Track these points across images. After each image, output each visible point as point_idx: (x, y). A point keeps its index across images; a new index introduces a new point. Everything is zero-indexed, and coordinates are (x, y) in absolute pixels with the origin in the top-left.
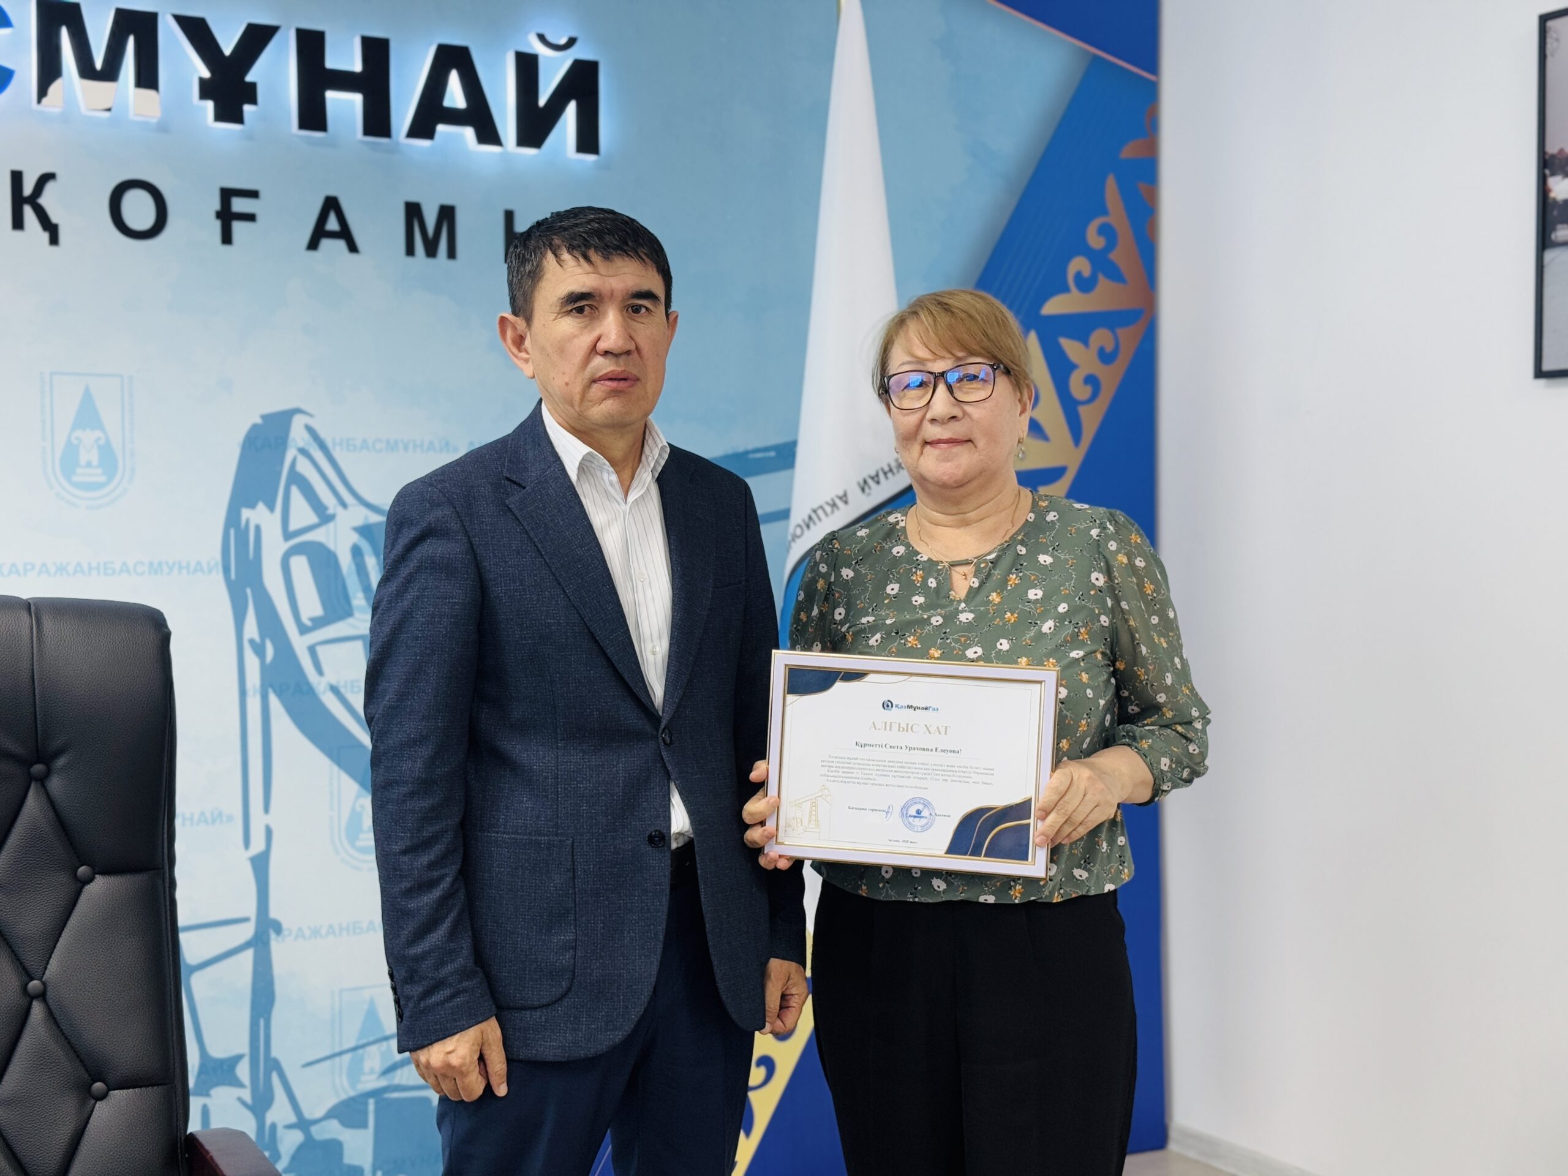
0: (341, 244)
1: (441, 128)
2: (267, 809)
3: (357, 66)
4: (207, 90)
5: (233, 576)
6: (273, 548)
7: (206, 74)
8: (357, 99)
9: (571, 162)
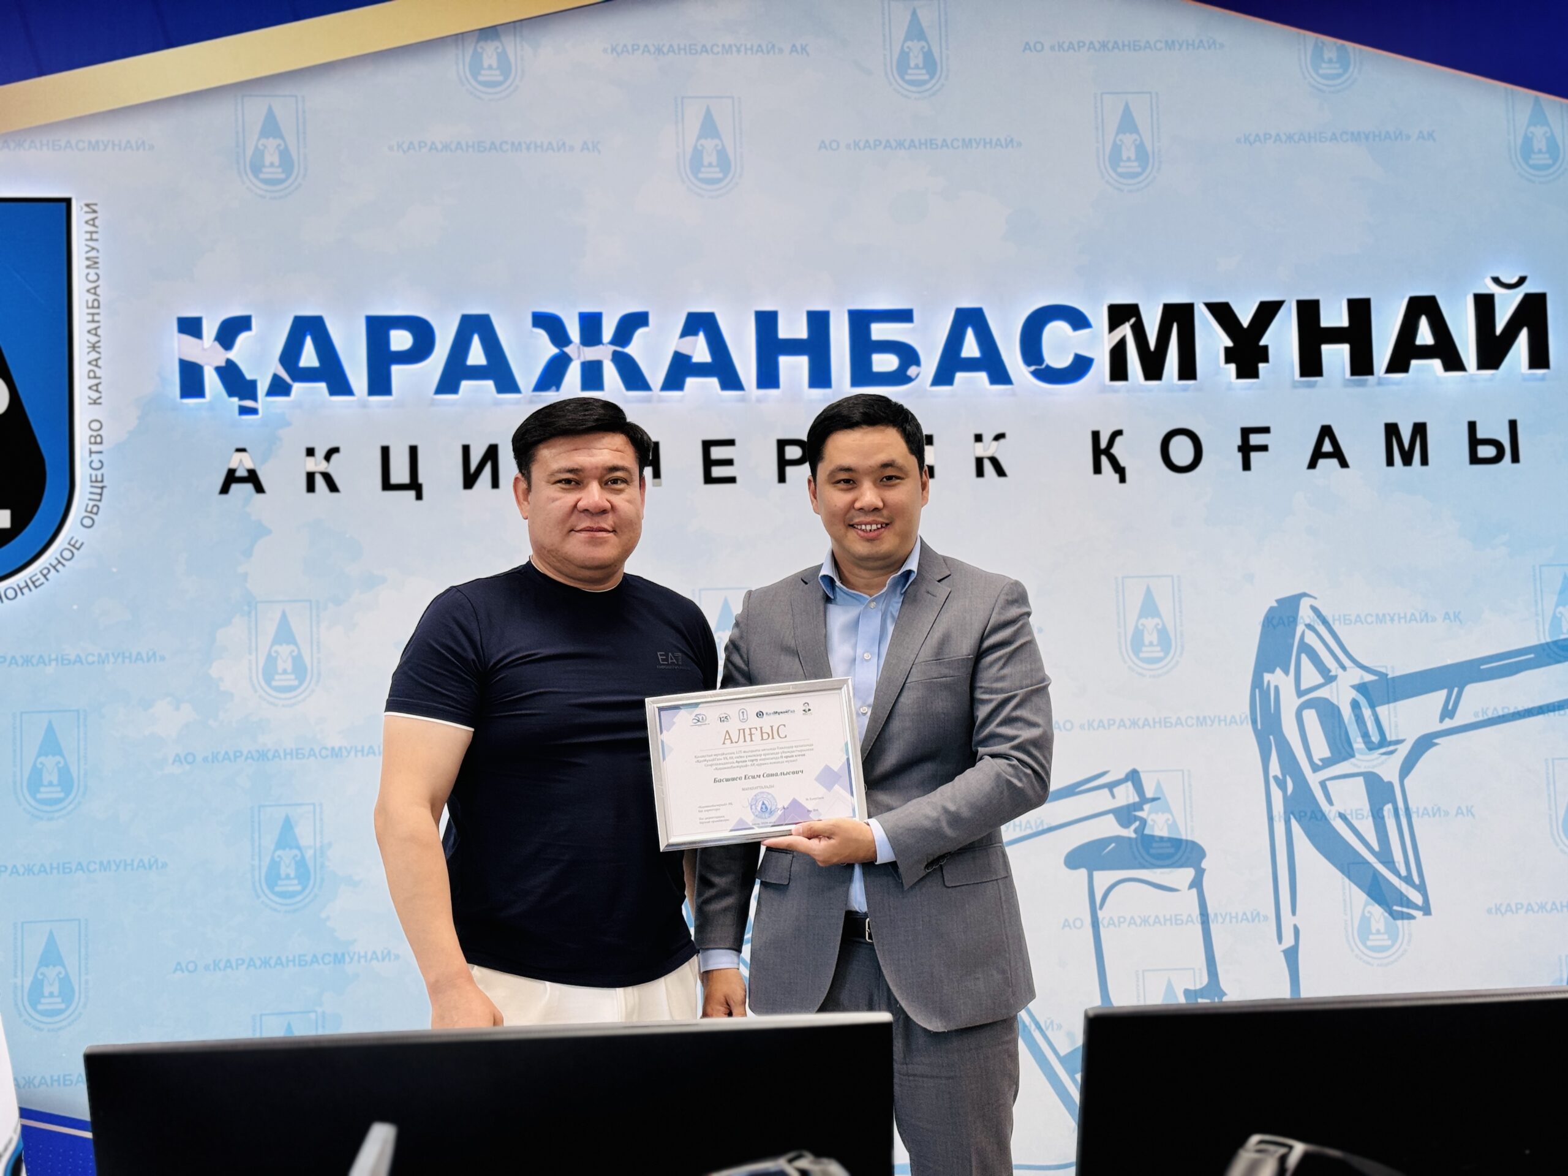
0: (1334, 462)
1: (1414, 363)
2: (1294, 913)
3: (1345, 323)
4: (1230, 355)
5: (1259, 727)
6: (1289, 703)
7: (1230, 344)
8: (1345, 348)
9: (1525, 379)
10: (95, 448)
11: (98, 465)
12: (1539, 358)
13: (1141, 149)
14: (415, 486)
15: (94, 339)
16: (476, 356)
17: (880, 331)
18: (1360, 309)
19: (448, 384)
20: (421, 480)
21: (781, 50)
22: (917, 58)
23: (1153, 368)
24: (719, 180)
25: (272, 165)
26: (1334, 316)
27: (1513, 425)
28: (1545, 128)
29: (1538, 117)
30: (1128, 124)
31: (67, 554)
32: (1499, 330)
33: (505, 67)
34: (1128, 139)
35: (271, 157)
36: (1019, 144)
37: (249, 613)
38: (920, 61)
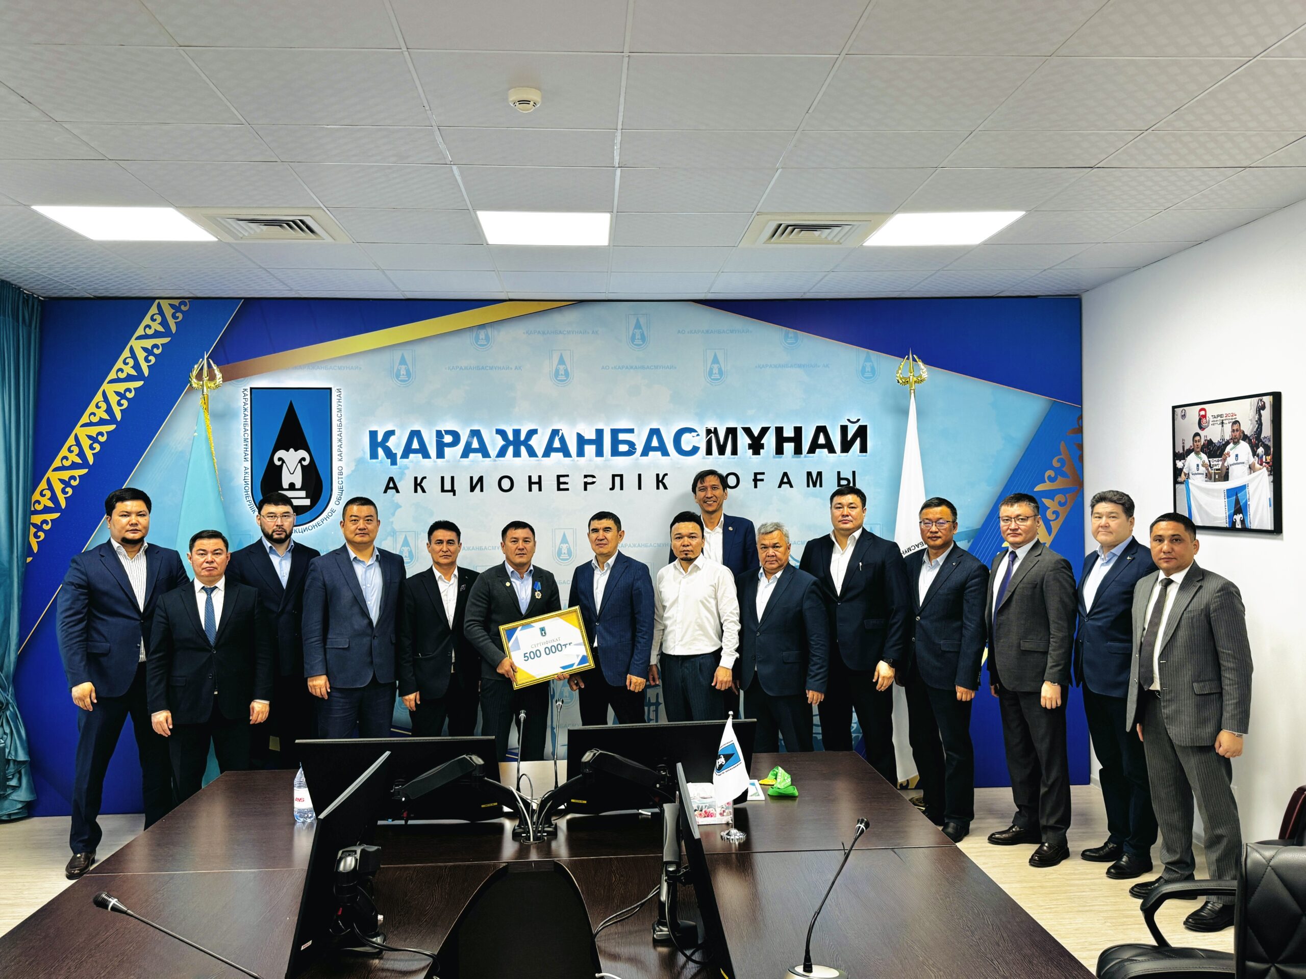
0: (788, 485)
1: (817, 450)
3: (792, 435)
4: (750, 447)
7: (750, 442)
8: (792, 445)
9: (859, 456)
10: (340, 476)
11: (340, 482)
12: (864, 449)
13: (720, 370)
14: (453, 491)
15: (340, 438)
16: (475, 445)
17: (622, 436)
18: (798, 430)
19: (465, 455)
20: (455, 489)
21: (588, 333)
22: (638, 336)
23: (722, 451)
24: (565, 380)
25: (403, 375)
26: (789, 433)
27: (854, 473)
28: (870, 363)
29: (868, 359)
30: (716, 360)
31: (330, 514)
32: (849, 439)
33: (487, 338)
34: (716, 366)
35: (403, 372)
36: (675, 368)
37: (393, 536)
38: (639, 337)
